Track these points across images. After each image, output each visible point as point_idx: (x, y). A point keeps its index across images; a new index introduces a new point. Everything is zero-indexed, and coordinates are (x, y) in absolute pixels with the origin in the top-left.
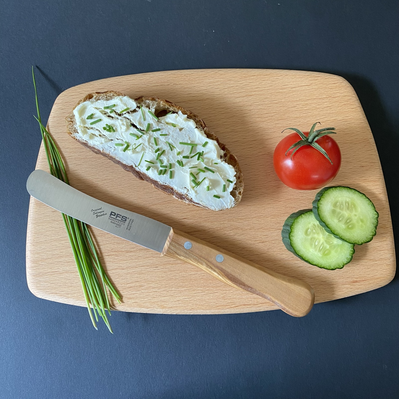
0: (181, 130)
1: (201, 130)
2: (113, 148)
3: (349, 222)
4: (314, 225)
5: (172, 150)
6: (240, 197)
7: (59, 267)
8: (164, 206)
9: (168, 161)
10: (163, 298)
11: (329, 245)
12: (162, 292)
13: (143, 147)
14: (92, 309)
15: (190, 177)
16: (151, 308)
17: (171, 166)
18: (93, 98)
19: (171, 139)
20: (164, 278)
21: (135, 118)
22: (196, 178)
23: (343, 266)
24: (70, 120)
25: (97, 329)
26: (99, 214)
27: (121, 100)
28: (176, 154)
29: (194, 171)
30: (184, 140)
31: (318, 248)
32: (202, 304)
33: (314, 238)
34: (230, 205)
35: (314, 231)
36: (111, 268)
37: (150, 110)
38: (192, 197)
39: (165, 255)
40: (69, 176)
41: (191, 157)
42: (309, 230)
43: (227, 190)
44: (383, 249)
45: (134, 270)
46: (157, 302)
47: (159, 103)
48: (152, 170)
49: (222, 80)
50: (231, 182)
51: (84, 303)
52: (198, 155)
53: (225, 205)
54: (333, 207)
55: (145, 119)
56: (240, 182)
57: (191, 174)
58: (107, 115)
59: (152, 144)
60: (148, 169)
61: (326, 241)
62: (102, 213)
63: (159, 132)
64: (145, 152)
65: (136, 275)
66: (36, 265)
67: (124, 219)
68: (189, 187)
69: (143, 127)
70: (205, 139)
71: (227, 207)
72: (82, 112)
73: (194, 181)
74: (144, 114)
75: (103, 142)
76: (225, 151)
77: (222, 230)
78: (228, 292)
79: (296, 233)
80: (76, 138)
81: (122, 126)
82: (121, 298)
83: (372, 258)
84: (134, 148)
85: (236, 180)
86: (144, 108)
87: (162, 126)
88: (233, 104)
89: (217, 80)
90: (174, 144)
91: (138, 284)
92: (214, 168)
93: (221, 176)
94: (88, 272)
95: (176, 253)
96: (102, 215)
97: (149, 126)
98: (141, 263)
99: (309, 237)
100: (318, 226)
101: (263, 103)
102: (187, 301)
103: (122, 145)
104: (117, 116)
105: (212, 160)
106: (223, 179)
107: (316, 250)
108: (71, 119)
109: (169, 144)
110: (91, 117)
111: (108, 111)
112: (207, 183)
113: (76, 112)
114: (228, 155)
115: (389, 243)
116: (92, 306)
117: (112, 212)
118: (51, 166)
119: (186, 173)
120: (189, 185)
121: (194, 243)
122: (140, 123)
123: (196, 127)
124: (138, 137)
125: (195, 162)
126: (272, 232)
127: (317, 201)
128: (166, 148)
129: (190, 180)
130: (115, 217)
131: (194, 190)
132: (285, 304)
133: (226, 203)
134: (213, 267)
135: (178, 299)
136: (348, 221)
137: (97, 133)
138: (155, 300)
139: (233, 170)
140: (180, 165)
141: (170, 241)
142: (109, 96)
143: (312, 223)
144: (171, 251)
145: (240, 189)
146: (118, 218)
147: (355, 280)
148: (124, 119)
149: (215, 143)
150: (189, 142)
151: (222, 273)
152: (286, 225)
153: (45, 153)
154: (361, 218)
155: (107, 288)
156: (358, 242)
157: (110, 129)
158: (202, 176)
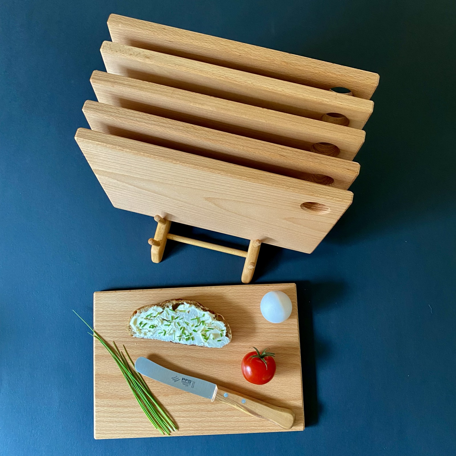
0: (189, 312)
1: (199, 308)
2: (158, 335)
5: (188, 325)
6: (231, 335)
9: (188, 332)
13: (173, 330)
15: (202, 337)
17: (191, 334)
18: (138, 313)
19: (186, 320)
21: (164, 315)
22: (205, 336)
24: (129, 328)
27: (153, 310)
28: (191, 327)
29: (203, 333)
30: (192, 317)
34: (227, 342)
37: (170, 309)
38: (207, 346)
41: (199, 325)
43: (223, 335)
47: (173, 302)
50: (224, 330)
52: (202, 323)
53: (225, 343)
55: (169, 314)
56: (228, 328)
57: (203, 335)
59: (177, 326)
63: (179, 318)
69: (169, 319)
70: (202, 313)
72: (135, 323)
73: (205, 338)
74: (167, 312)
75: (152, 335)
76: (215, 314)
80: (136, 337)
81: (159, 323)
84: (169, 332)
85: (226, 328)
86: (166, 309)
87: (179, 314)
90: (188, 321)
92: (212, 327)
103: (162, 332)
104: (154, 318)
105: (210, 323)
106: (219, 330)
109: (186, 323)
110: (141, 324)
111: (149, 317)
112: (212, 337)
114: (217, 316)
119: (199, 335)
120: (203, 341)
124: (169, 325)
125: (202, 327)
128: (185, 326)
131: (207, 342)
139: (223, 323)
140: (195, 332)
142: (146, 309)
145: (229, 332)
148: (158, 318)
149: (208, 314)
150: (195, 318)
157: (153, 326)
158: (208, 333)
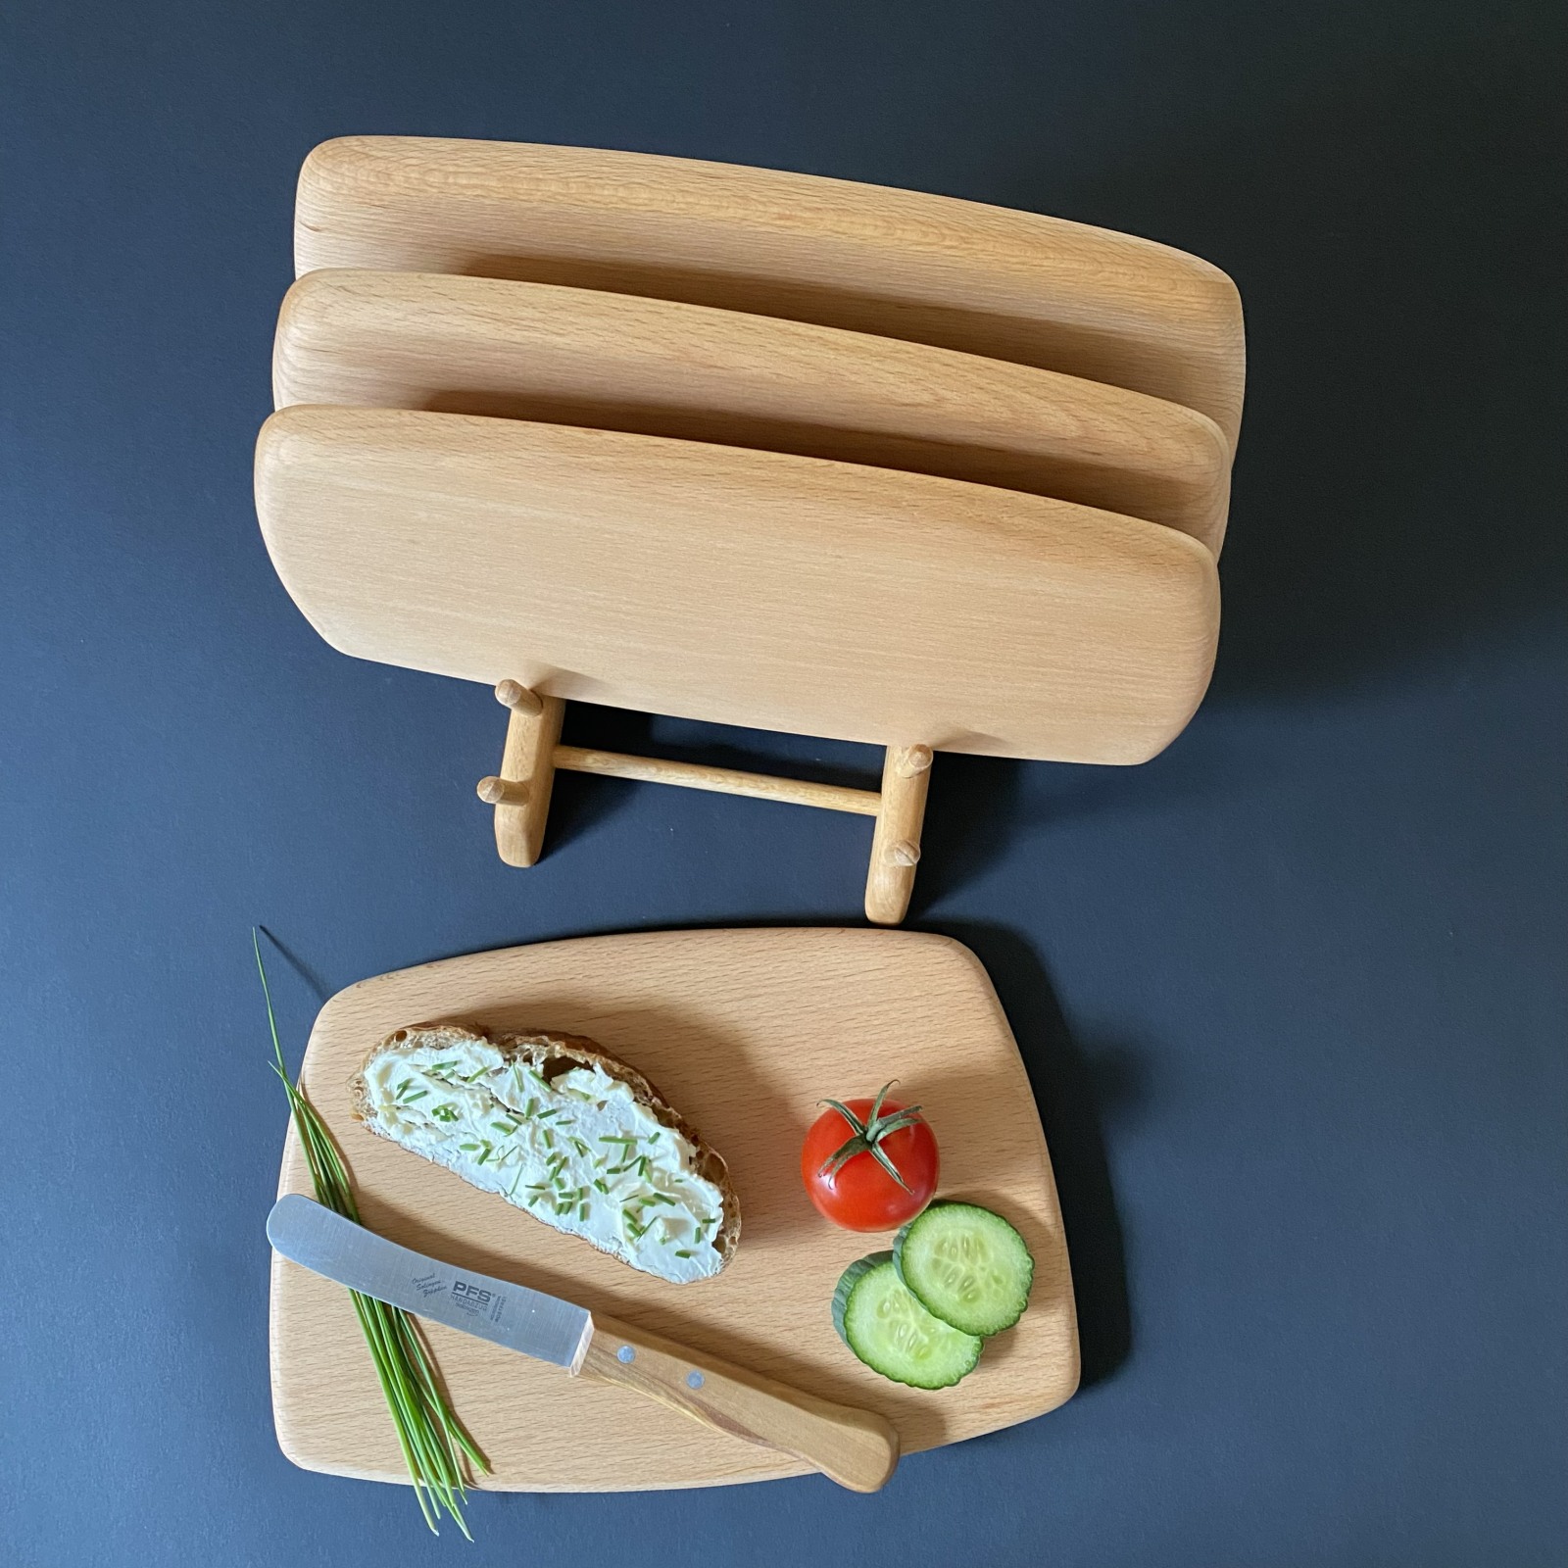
0: (601, 1105)
1: (644, 1105)
2: (456, 1153)
3: (969, 1286)
4: (897, 1291)
5: (582, 1156)
6: (734, 1248)
7: (348, 1404)
8: (572, 1257)
9: (575, 1182)
10: (577, 1462)
11: (929, 1334)
12: (575, 1449)
13: (520, 1153)
14: (424, 1489)
15: (623, 1218)
16: (554, 1482)
17: (583, 1193)
18: (407, 1041)
19: (581, 1132)
20: (578, 1418)
21: (503, 1087)
22: (635, 1220)
23: (959, 1379)
24: (357, 1085)
25: (437, 1534)
26: (429, 1288)
27: (469, 1052)
28: (592, 1165)
29: (632, 1204)
30: (607, 1130)
31: (906, 1344)
32: (663, 1469)
33: (897, 1322)
34: (711, 1270)
35: (897, 1305)
36: (461, 1400)
37: (533, 1069)
38: (629, 1258)
39: (577, 1376)
40: (358, 1199)
41: (626, 1169)
42: (887, 1304)
43: (704, 1239)
44: (1049, 1332)
45: (511, 1404)
46: (566, 1470)
47: (553, 1049)
48: (541, 1205)
49: (691, 962)
50: (713, 1221)
51: (407, 1478)
52: (638, 1164)
53: (702, 1270)
54: (936, 1253)
55: (522, 1089)
56: (733, 1215)
57: (627, 1213)
58: (440, 1077)
59: (540, 1144)
60: (532, 1204)
61: (921, 1328)
62: (436, 1286)
63: (553, 1118)
64: (526, 1164)
65: (517, 1414)
66: (296, 1400)
67: (485, 1296)
68: (623, 1240)
69: (518, 1107)
70: (652, 1126)
71: (705, 1275)
72: (385, 1074)
73: (631, 1227)
74: (520, 1077)
75: (434, 1142)
76: (699, 1148)
77: (703, 1307)
78: (718, 1441)
79: (857, 1312)
80: (373, 1130)
81: (475, 1110)
82: (486, 1463)
83: (1025, 1353)
84: (501, 1157)
85: (723, 1214)
86: (519, 1063)
87: (560, 1102)
88: (716, 1018)
89: (682, 963)
90: (585, 1140)
91: (522, 1433)
92: (673, 1195)
93: (691, 1209)
94: (413, 1415)
95: (600, 1371)
96: (436, 1290)
97: (533, 1105)
98: (526, 1387)
99: (887, 1321)
100: (905, 1295)
101: (783, 1012)
102: (631, 1464)
104: (461, 1083)
105: (671, 1174)
106: (697, 1215)
107: (901, 1350)
108: (359, 1083)
109: (577, 1143)
110: (405, 1087)
111: (444, 1073)
112: (659, 1230)
113: (370, 1075)
114: (706, 1156)
115: (1063, 1318)
116: (422, 1484)
117: (457, 1283)
118: (317, 1177)
119: (615, 1207)
120: (622, 1235)
121: (639, 1349)
122: (512, 1099)
123: (635, 1100)
124: (510, 1131)
125: (634, 1182)
126: (810, 1305)
127: (902, 1240)
128: (571, 1152)
129: (624, 1224)
130: (464, 1293)
131: (633, 1244)
132: (835, 1470)
133: (703, 1266)
134: (682, 1400)
135: (610, 1460)
136: (966, 1284)
137: (419, 1121)
138: (561, 1467)
139: (717, 1192)
140: (601, 1190)
141: (588, 1346)
142: (441, 1037)
143: (892, 1287)
144: (589, 1368)
145: (732, 1232)
146: (471, 1295)
147: (991, 1401)
148: (477, 1088)
149: (674, 1137)
150: (620, 1135)
151: (701, 1411)
152: (839, 1290)
153: (302, 1149)
154: (996, 1273)
155: (455, 1445)
156: (988, 1331)
157: (447, 1113)
158: (649, 1213)
